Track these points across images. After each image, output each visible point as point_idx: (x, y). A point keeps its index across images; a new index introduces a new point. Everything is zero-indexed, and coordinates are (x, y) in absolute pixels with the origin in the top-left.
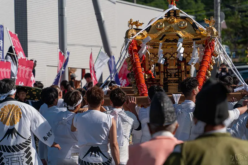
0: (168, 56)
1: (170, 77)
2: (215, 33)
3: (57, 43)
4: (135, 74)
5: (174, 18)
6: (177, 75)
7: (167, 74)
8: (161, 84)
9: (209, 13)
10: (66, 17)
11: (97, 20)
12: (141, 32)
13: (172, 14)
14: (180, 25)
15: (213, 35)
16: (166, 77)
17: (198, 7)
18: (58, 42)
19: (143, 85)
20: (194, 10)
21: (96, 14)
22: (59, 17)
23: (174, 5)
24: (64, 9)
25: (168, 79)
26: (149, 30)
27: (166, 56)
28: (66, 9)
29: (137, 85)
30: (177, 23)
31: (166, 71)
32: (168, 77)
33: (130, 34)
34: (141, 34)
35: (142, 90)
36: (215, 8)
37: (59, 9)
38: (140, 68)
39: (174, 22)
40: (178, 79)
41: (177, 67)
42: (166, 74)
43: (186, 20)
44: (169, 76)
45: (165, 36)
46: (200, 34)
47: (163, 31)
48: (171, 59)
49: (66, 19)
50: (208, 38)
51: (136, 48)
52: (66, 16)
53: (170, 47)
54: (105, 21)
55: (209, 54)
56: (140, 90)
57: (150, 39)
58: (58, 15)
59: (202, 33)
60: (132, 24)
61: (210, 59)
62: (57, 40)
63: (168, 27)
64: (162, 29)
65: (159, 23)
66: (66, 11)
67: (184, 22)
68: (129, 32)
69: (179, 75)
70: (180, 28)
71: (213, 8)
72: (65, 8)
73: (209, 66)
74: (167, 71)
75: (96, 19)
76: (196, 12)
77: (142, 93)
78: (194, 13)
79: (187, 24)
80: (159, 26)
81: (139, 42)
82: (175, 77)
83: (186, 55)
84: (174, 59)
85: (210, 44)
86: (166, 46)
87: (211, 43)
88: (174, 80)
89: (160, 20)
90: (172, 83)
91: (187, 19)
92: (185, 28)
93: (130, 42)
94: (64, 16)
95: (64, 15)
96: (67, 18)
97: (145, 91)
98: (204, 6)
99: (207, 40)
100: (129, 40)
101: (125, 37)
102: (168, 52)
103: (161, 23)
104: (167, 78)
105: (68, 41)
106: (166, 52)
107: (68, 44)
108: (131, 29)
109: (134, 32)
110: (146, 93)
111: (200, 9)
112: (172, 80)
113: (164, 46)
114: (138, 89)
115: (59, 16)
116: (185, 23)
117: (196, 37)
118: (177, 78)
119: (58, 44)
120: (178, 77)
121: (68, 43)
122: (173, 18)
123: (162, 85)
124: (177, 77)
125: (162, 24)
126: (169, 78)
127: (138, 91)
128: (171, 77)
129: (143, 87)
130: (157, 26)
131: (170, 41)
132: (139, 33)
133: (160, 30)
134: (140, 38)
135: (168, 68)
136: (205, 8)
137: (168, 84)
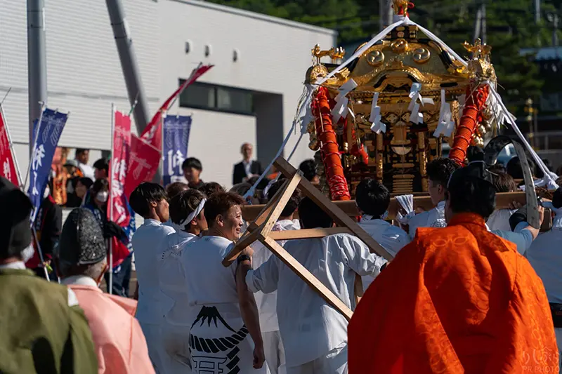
0: (392, 119)
1: (396, 161)
2: (484, 73)
3: (24, 89)
4: (324, 157)
5: (404, 43)
6: (411, 158)
7: (392, 156)
8: (378, 176)
9: (367, 23)
10: (45, 32)
11: (116, 38)
12: (337, 71)
13: (401, 35)
14: (416, 56)
15: (481, 76)
16: (389, 161)
17: (344, 11)
18: (27, 87)
19: (338, 179)
20: (334, 18)
21: (112, 24)
22: (28, 31)
23: (405, 16)
24: (40, 13)
25: (394, 166)
26: (354, 66)
27: (388, 119)
28: (44, 13)
29: (328, 178)
30: (410, 51)
31: (388, 150)
32: (394, 161)
33: (315, 74)
34: (338, 75)
35: (337, 188)
36: (382, 13)
37: (28, 11)
38: (334, 145)
39: (403, 50)
40: (413, 165)
41: (409, 142)
42: (389, 156)
43: (428, 45)
44: (395, 159)
45: (384, 78)
46: (457, 73)
47: (382, 68)
48: (397, 124)
49: (45, 35)
50: (471, 81)
51: (326, 104)
52: (44, 29)
53: (396, 100)
54: (133, 41)
55: (473, 114)
56: (334, 188)
57: (355, 84)
58: (26, 26)
59: (458, 71)
60: (319, 56)
61: (475, 124)
62: (24, 83)
63: (392, 60)
64: (380, 64)
65: (374, 52)
66: (44, 16)
67: (424, 50)
68: (313, 72)
69: (414, 158)
70: (417, 62)
71: (377, 13)
72: (44, 9)
73: (472, 138)
74: (391, 150)
75: (113, 37)
76: (339, 21)
77: (337, 194)
78: (334, 25)
79: (429, 54)
80: (374, 58)
81: (332, 92)
82: (408, 162)
83: (429, 117)
84: (404, 124)
85: (475, 93)
86: (389, 99)
87: (477, 92)
88: (406, 169)
89: (375, 47)
90: (401, 174)
91: (430, 43)
92: (427, 61)
93: (314, 92)
94: (41, 30)
95: (40, 25)
96: (47, 33)
97: (342, 190)
98: (359, 8)
99: (468, 87)
100: (313, 88)
101: (306, 81)
102: (393, 110)
103: (378, 53)
104: (392, 163)
105: (48, 86)
106: (388, 110)
107: (48, 93)
108: (318, 65)
109: (323, 71)
110: (346, 195)
111: (348, 15)
112: (401, 169)
113: (385, 99)
114: (329, 187)
115: (28, 28)
116: (426, 52)
117: (447, 81)
118: (411, 163)
119: (27, 91)
120: (414, 162)
121: (49, 90)
122: (402, 43)
123: (381, 179)
124: (412, 161)
125: (380, 54)
126: (395, 163)
127: (330, 191)
128: (399, 162)
129: (338, 183)
130: (370, 59)
131: (396, 89)
132: (332, 74)
133: (376, 66)
134: (334, 83)
135: (392, 143)
136: (359, 11)
137: (394, 177)
